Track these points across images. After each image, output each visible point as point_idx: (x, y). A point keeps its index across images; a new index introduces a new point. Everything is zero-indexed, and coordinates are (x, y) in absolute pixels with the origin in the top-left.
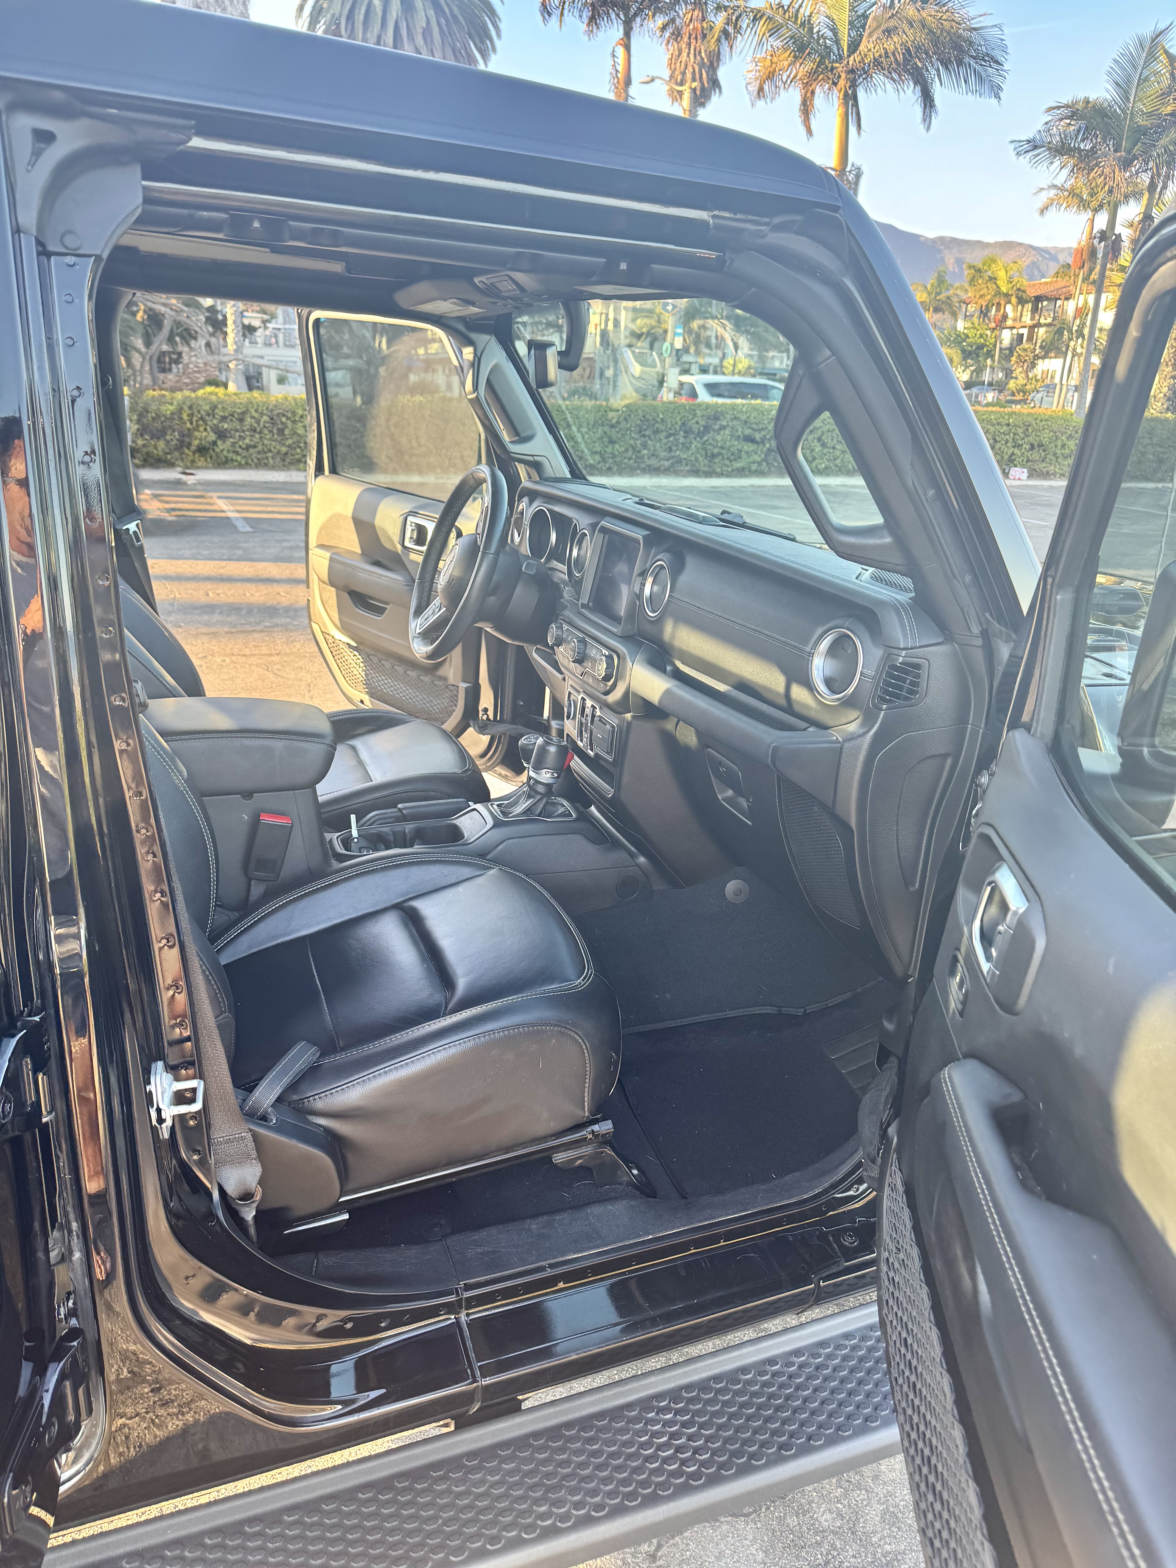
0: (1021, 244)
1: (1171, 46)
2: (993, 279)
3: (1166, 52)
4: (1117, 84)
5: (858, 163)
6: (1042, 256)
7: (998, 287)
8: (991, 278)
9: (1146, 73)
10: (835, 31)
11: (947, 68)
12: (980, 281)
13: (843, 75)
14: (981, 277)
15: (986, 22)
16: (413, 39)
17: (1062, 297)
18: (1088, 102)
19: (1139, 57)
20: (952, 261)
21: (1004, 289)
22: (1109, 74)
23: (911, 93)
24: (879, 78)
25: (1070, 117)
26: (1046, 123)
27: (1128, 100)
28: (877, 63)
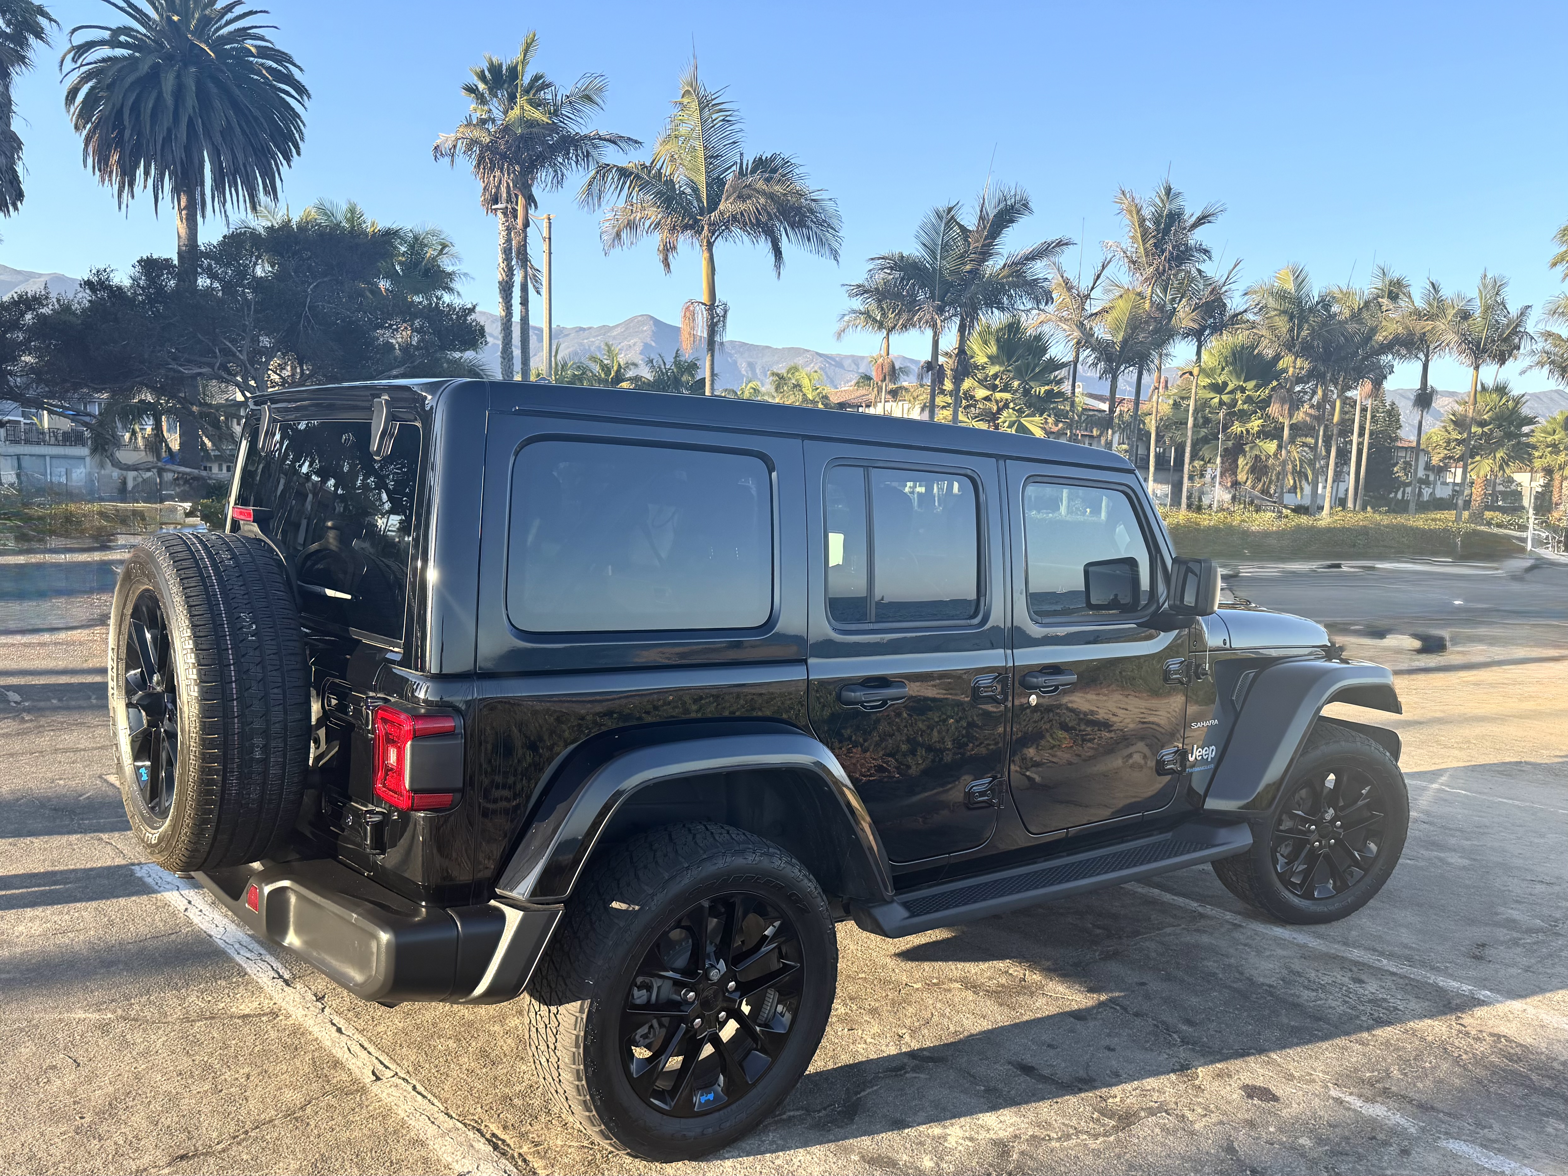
0: (808, 351)
1: (962, 219)
2: (798, 386)
3: (958, 223)
4: (924, 245)
5: (724, 300)
6: (828, 362)
7: (804, 395)
8: (795, 386)
9: (946, 239)
10: (696, 190)
11: (793, 229)
12: (785, 388)
13: (706, 227)
14: (786, 384)
15: (824, 196)
16: (211, 138)
17: (864, 405)
18: (903, 257)
19: (940, 226)
20: (744, 365)
21: (810, 397)
22: (917, 237)
23: (764, 246)
24: (736, 230)
25: (892, 268)
26: (870, 271)
27: (936, 259)
28: (734, 218)
